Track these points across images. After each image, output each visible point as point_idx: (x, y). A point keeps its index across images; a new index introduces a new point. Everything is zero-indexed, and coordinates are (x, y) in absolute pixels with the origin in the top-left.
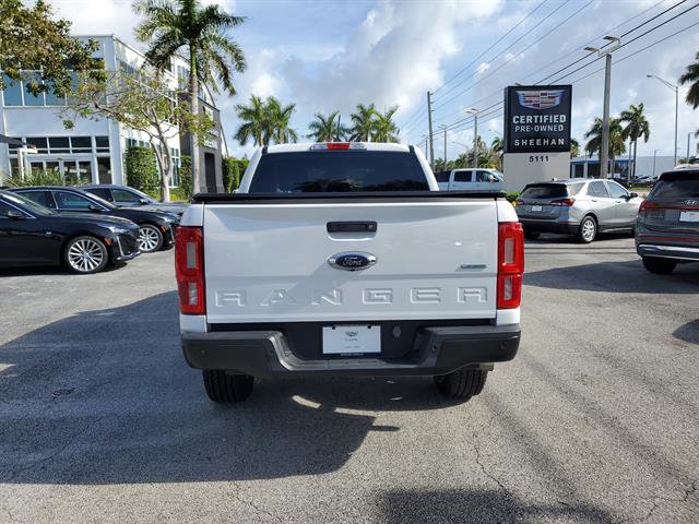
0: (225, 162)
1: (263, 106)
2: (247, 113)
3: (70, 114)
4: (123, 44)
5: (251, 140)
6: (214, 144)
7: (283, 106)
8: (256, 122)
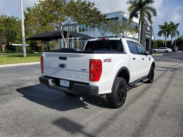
0: (152, 42)
1: (168, 25)
2: (162, 27)
3: (103, 32)
4: (124, 13)
5: (163, 35)
6: (149, 37)
7: (175, 24)
8: (165, 29)
